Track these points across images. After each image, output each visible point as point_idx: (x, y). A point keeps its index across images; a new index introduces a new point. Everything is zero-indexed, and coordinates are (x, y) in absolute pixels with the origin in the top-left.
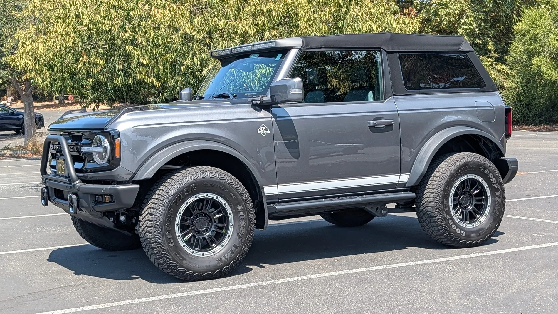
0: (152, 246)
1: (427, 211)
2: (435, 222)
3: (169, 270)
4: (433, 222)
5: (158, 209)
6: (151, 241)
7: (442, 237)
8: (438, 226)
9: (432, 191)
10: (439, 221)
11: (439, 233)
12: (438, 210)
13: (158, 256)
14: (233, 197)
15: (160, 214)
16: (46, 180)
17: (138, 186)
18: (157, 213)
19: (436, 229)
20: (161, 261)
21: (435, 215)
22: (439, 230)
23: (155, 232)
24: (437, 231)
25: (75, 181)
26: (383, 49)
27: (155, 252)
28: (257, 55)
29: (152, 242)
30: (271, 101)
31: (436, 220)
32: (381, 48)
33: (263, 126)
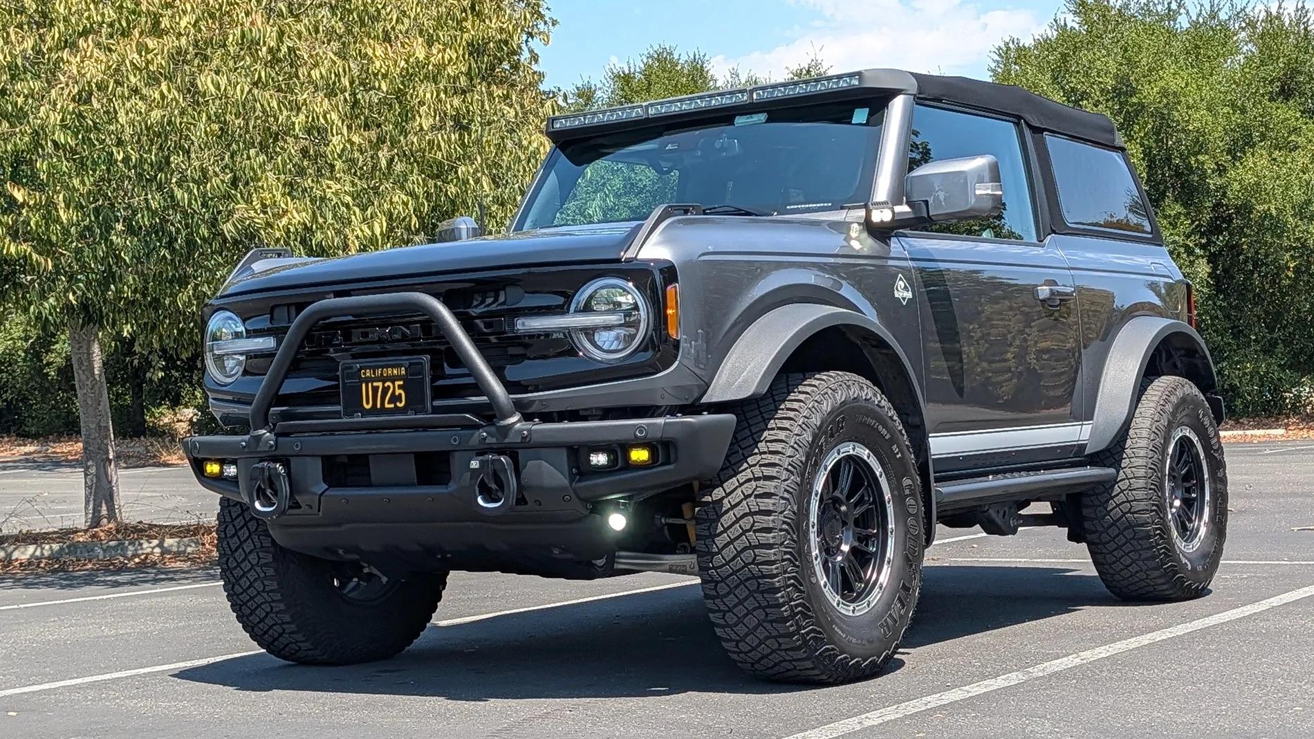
0: (773, 584)
1: (1129, 512)
2: (1149, 537)
3: (804, 652)
4: (1142, 539)
5: (785, 480)
6: (772, 570)
7: (1157, 573)
8: (1154, 547)
9: (1141, 462)
10: (1156, 535)
11: (1151, 564)
12: (1154, 508)
13: (786, 611)
14: (898, 456)
15: (791, 493)
16: (281, 439)
17: (730, 417)
18: (786, 490)
19: (1146, 554)
20: (792, 626)
21: (1150, 521)
22: (1154, 557)
23: (782, 544)
24: (1147, 559)
25: (511, 415)
26: (1025, 121)
27: (781, 601)
28: (762, 117)
29: (775, 572)
30: (912, 216)
31: (1152, 533)
32: (1019, 118)
33: (901, 279)
